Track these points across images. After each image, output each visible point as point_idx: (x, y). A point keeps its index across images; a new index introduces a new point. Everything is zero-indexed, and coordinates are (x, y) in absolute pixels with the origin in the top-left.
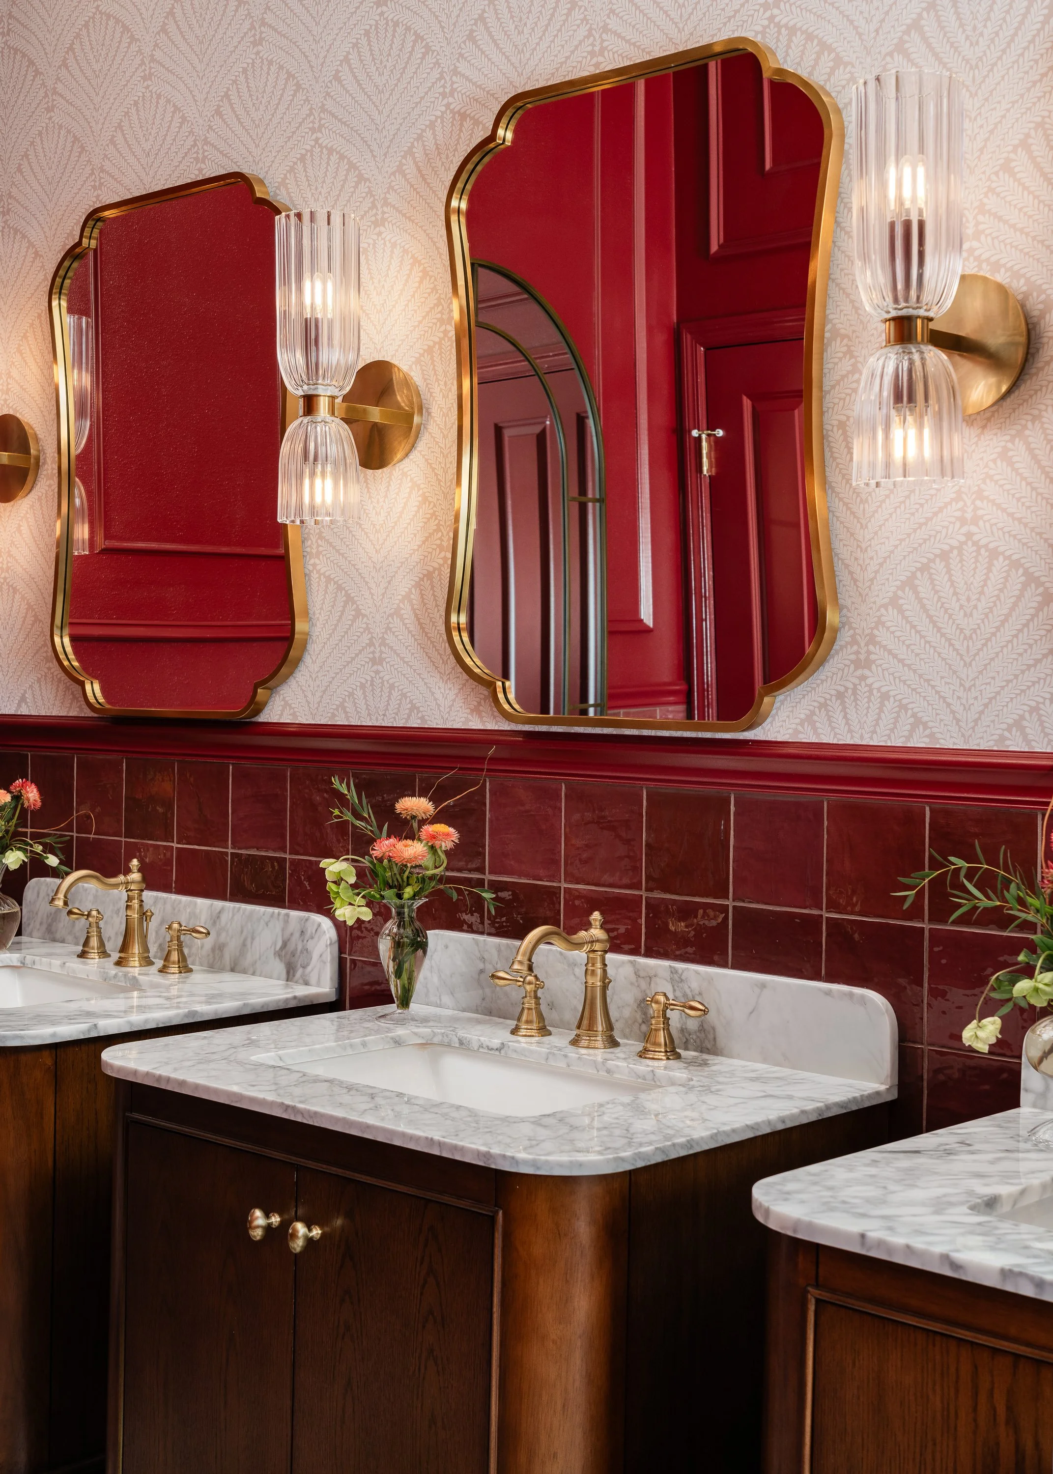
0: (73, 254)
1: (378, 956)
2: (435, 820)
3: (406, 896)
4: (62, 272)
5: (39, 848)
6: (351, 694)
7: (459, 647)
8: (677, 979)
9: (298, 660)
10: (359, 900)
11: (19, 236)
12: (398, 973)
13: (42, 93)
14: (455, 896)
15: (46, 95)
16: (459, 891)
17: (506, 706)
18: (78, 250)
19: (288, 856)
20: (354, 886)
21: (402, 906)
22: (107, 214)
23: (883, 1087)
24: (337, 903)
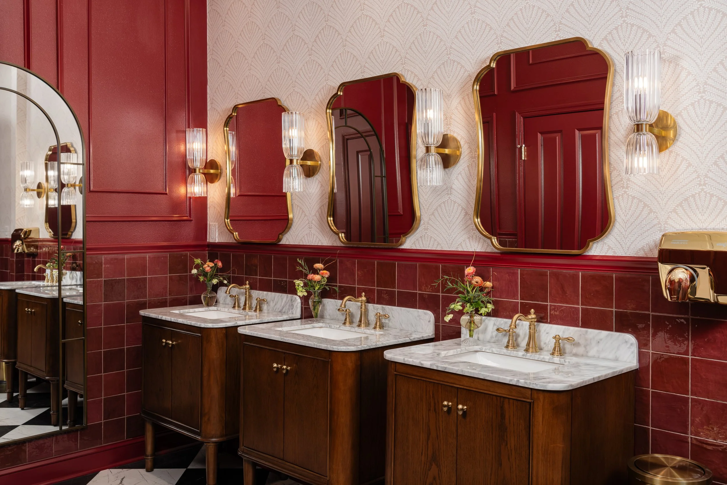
0: (230, 117)
1: (309, 306)
2: (324, 269)
3: (316, 289)
4: (227, 122)
5: (222, 279)
6: (304, 237)
7: (330, 224)
8: (383, 309)
9: (290, 227)
10: (304, 290)
11: (215, 110)
12: (314, 309)
13: (221, 72)
14: (328, 289)
15: (223, 72)
16: (329, 288)
17: (342, 240)
18: (231, 116)
19: (288, 280)
20: (302, 287)
21: (315, 292)
22: (240, 106)
23: (430, 335)
24: (298, 291)
